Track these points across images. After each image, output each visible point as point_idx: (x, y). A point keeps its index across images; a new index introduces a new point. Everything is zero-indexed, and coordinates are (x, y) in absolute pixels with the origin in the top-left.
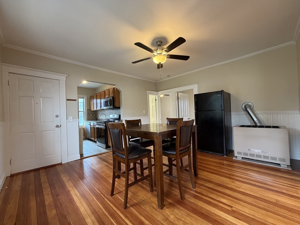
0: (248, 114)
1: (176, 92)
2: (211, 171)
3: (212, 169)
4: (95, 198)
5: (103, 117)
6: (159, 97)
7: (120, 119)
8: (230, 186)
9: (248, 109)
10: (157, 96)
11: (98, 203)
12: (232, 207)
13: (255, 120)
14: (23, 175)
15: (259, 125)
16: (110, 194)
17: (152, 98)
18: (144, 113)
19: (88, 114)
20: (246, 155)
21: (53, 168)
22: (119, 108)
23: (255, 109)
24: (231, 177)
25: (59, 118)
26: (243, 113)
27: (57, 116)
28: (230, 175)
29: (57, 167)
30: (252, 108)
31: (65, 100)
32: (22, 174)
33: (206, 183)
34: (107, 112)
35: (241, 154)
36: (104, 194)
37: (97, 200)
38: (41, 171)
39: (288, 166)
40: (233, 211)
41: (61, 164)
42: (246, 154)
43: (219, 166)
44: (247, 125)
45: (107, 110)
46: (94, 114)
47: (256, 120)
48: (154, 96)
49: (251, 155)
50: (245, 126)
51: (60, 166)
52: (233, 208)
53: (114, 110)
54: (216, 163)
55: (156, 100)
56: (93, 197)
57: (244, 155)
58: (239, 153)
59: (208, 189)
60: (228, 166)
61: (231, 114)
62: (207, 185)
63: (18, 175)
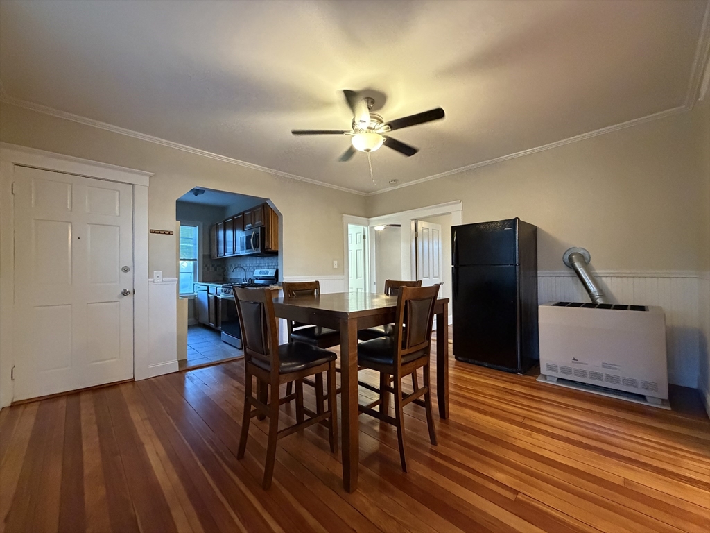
0: (576, 275)
1: (412, 220)
2: (482, 407)
3: (483, 404)
4: (199, 464)
5: (238, 275)
6: (371, 229)
7: (277, 280)
8: (519, 444)
9: (577, 265)
10: (366, 228)
11: (206, 474)
12: (516, 492)
13: (592, 291)
14: (40, 405)
15: (599, 301)
16: (236, 453)
17: (355, 231)
18: (335, 266)
19: (205, 265)
20: (568, 373)
21: (112, 391)
22: (275, 254)
23: (593, 263)
24: (527, 422)
25: (130, 274)
26: (566, 272)
27: (126, 269)
28: (525, 417)
29: (123, 388)
30: (586, 261)
31: (147, 231)
32: (39, 403)
33: (465, 435)
34: (248, 263)
35: (556, 371)
36: (223, 453)
37: (206, 468)
38: (83, 397)
39: (663, 400)
40: (518, 502)
41: (132, 381)
42: (568, 371)
43: (500, 396)
44: (572, 302)
45: (249, 258)
46: (218, 266)
47: (596, 290)
48: (360, 228)
49: (578, 372)
50: (568, 303)
51: (130, 386)
52: (518, 496)
53: (266, 259)
54: (496, 388)
55: (364, 237)
56: (196, 458)
57: (562, 372)
58: (551, 368)
59: (465, 449)
60: (523, 397)
61: (538, 275)
62: (466, 440)
63: (29, 405)
